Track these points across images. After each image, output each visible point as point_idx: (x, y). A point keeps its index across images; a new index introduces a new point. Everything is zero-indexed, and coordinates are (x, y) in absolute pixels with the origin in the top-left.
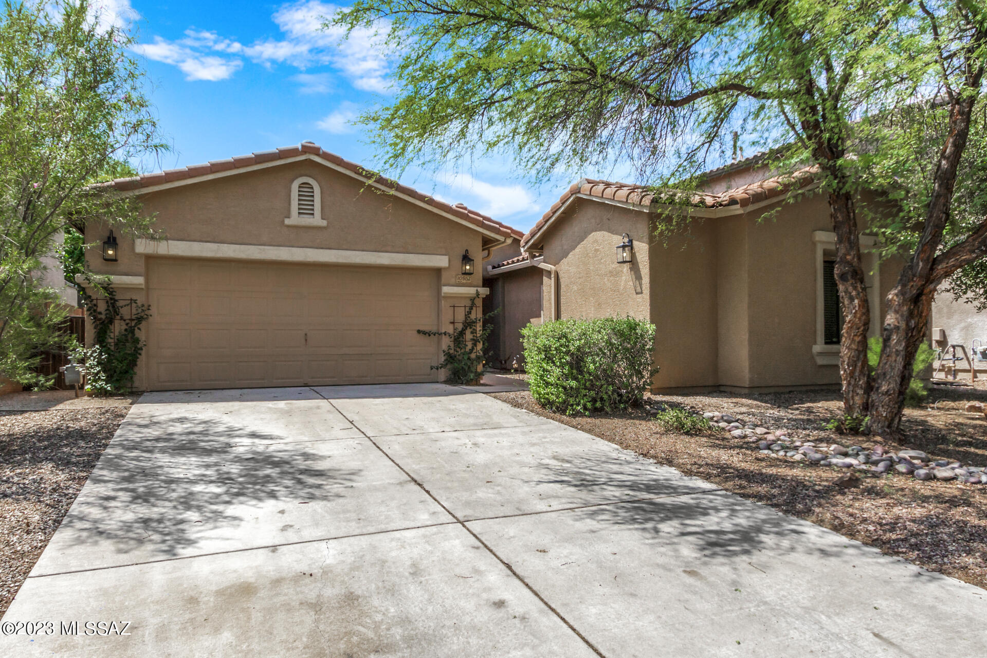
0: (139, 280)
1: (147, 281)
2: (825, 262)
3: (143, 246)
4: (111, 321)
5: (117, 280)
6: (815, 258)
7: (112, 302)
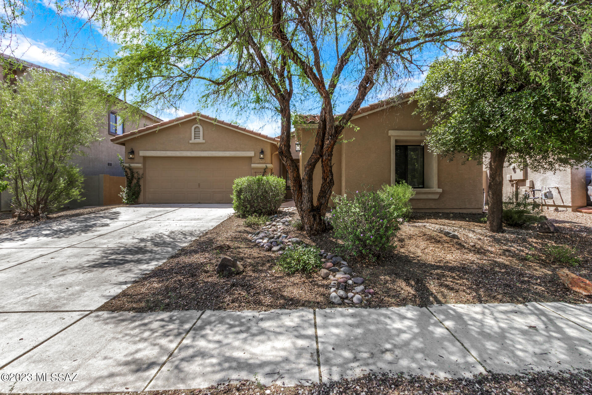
0: (140, 165)
1: (144, 166)
2: (396, 146)
3: (142, 153)
4: (132, 179)
5: (132, 165)
6: (390, 144)
7: (132, 173)
